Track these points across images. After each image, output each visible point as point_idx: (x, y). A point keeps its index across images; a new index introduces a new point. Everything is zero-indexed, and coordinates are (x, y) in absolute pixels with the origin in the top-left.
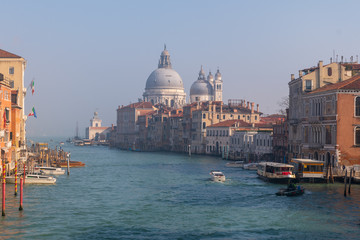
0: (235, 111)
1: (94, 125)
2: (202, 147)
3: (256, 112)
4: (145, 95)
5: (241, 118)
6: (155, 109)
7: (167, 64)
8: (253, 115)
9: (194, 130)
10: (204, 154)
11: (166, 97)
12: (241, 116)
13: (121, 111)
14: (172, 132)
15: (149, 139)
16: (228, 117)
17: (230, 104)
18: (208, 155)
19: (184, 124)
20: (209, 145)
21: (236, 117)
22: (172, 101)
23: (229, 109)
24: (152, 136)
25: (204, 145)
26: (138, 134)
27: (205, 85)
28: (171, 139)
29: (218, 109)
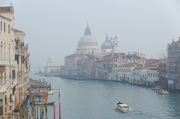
0: (132, 58)
1: (49, 65)
2: (115, 77)
3: (143, 58)
4: (77, 49)
5: (136, 62)
6: (86, 57)
7: (89, 33)
8: (142, 60)
9: (111, 68)
10: (116, 81)
11: (89, 50)
12: (136, 60)
13: (67, 58)
14: (97, 69)
15: (84, 73)
16: (129, 61)
17: (129, 54)
18: (119, 82)
19: (105, 65)
20: (120, 76)
21: (133, 61)
22: (92, 52)
23: (129, 57)
24: (86, 72)
25: (117, 76)
26: (77, 70)
27: (109, 43)
28: (96, 73)
29: (123, 57)
